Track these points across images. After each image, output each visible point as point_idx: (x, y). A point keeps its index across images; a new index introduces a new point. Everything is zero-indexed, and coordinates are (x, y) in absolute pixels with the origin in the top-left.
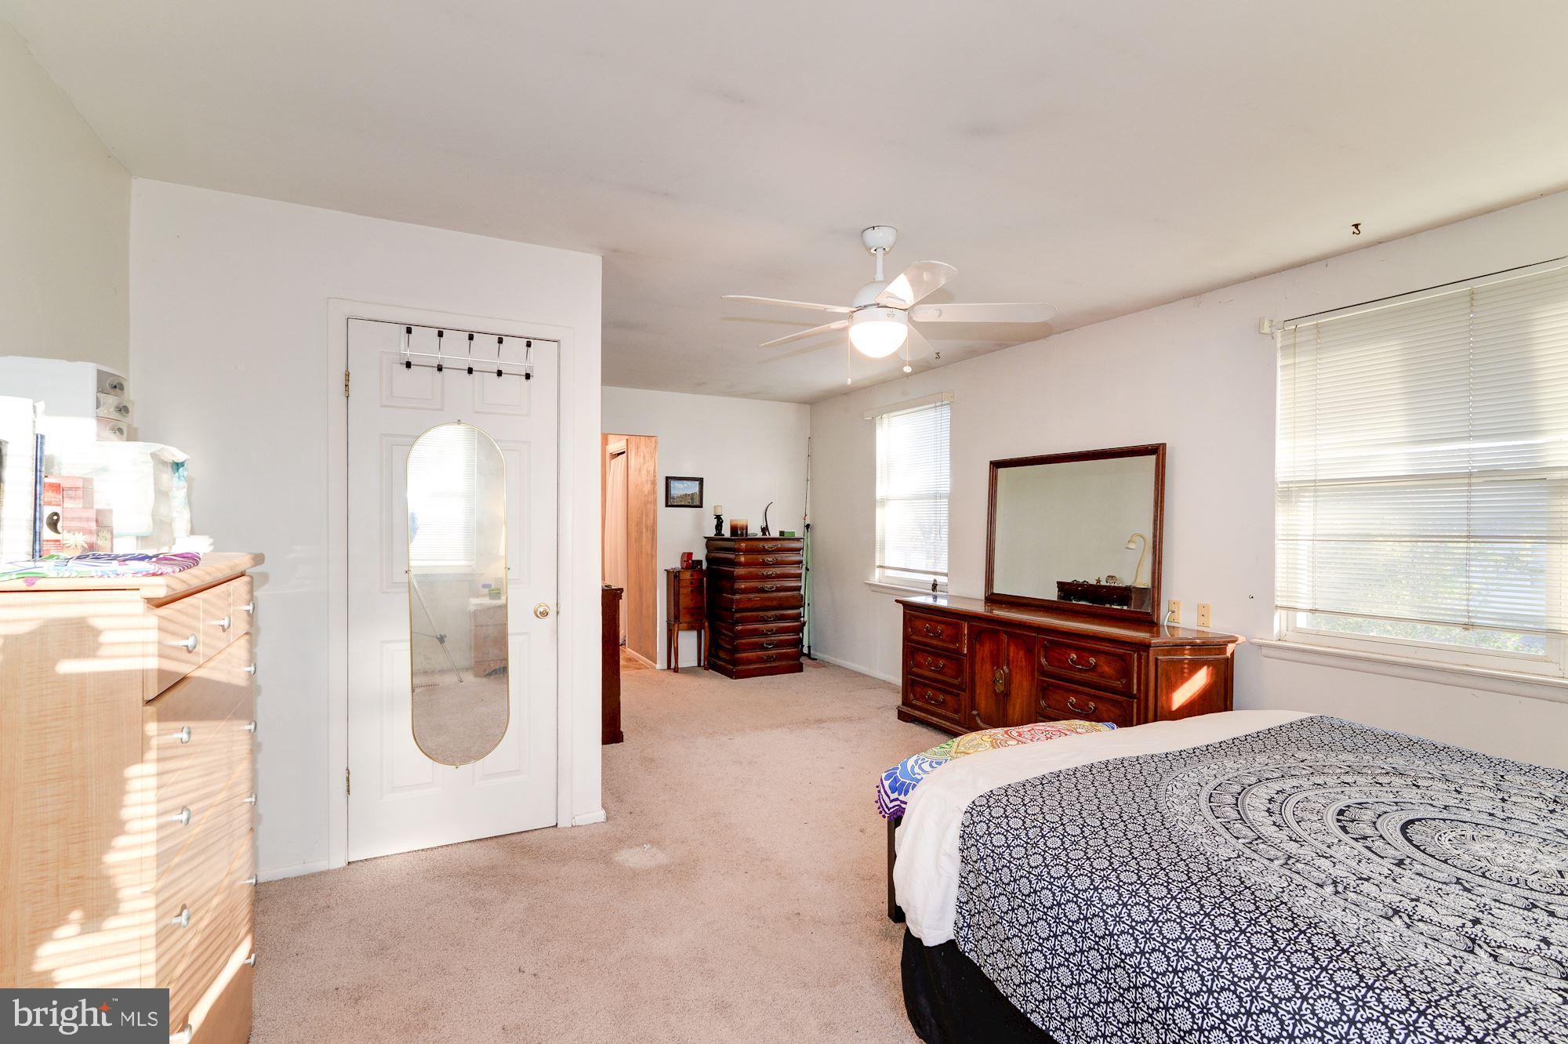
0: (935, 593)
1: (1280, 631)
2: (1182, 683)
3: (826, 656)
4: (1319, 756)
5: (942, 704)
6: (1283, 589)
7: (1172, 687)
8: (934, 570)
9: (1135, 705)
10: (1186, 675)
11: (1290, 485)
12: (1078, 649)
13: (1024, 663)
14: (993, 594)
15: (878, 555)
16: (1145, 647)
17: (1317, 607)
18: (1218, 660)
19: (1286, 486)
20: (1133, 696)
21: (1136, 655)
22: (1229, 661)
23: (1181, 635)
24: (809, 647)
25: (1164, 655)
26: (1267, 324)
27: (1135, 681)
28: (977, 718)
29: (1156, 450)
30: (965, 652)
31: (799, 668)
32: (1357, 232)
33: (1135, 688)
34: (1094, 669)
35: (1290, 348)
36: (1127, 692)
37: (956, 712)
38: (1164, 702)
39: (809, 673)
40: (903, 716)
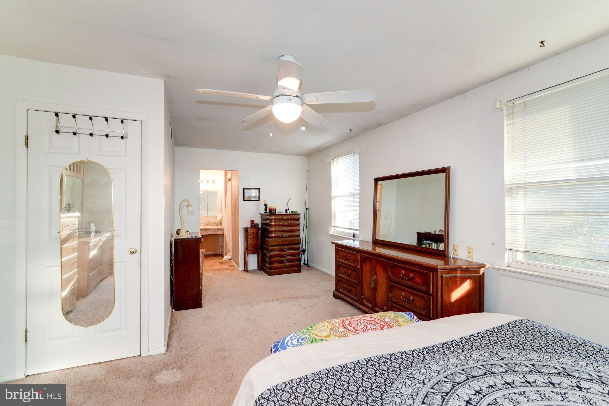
0: (354, 239)
1: (509, 262)
2: (456, 289)
3: (314, 265)
5: (350, 291)
6: (510, 240)
7: (451, 290)
8: (354, 228)
9: (431, 299)
10: (458, 284)
11: (512, 186)
12: (405, 269)
13: (383, 275)
14: (376, 239)
15: (333, 221)
16: (434, 270)
17: (528, 250)
18: (476, 277)
19: (510, 186)
20: (431, 295)
21: (431, 274)
22: (482, 277)
23: (460, 263)
24: (308, 261)
25: (446, 274)
26: (498, 103)
27: (431, 287)
28: (364, 300)
29: (445, 170)
30: (359, 268)
31: (300, 271)
32: (543, 46)
33: (431, 290)
34: (412, 279)
35: (511, 115)
36: (427, 292)
37: (356, 295)
38: (447, 298)
39: (305, 274)
40: (335, 296)
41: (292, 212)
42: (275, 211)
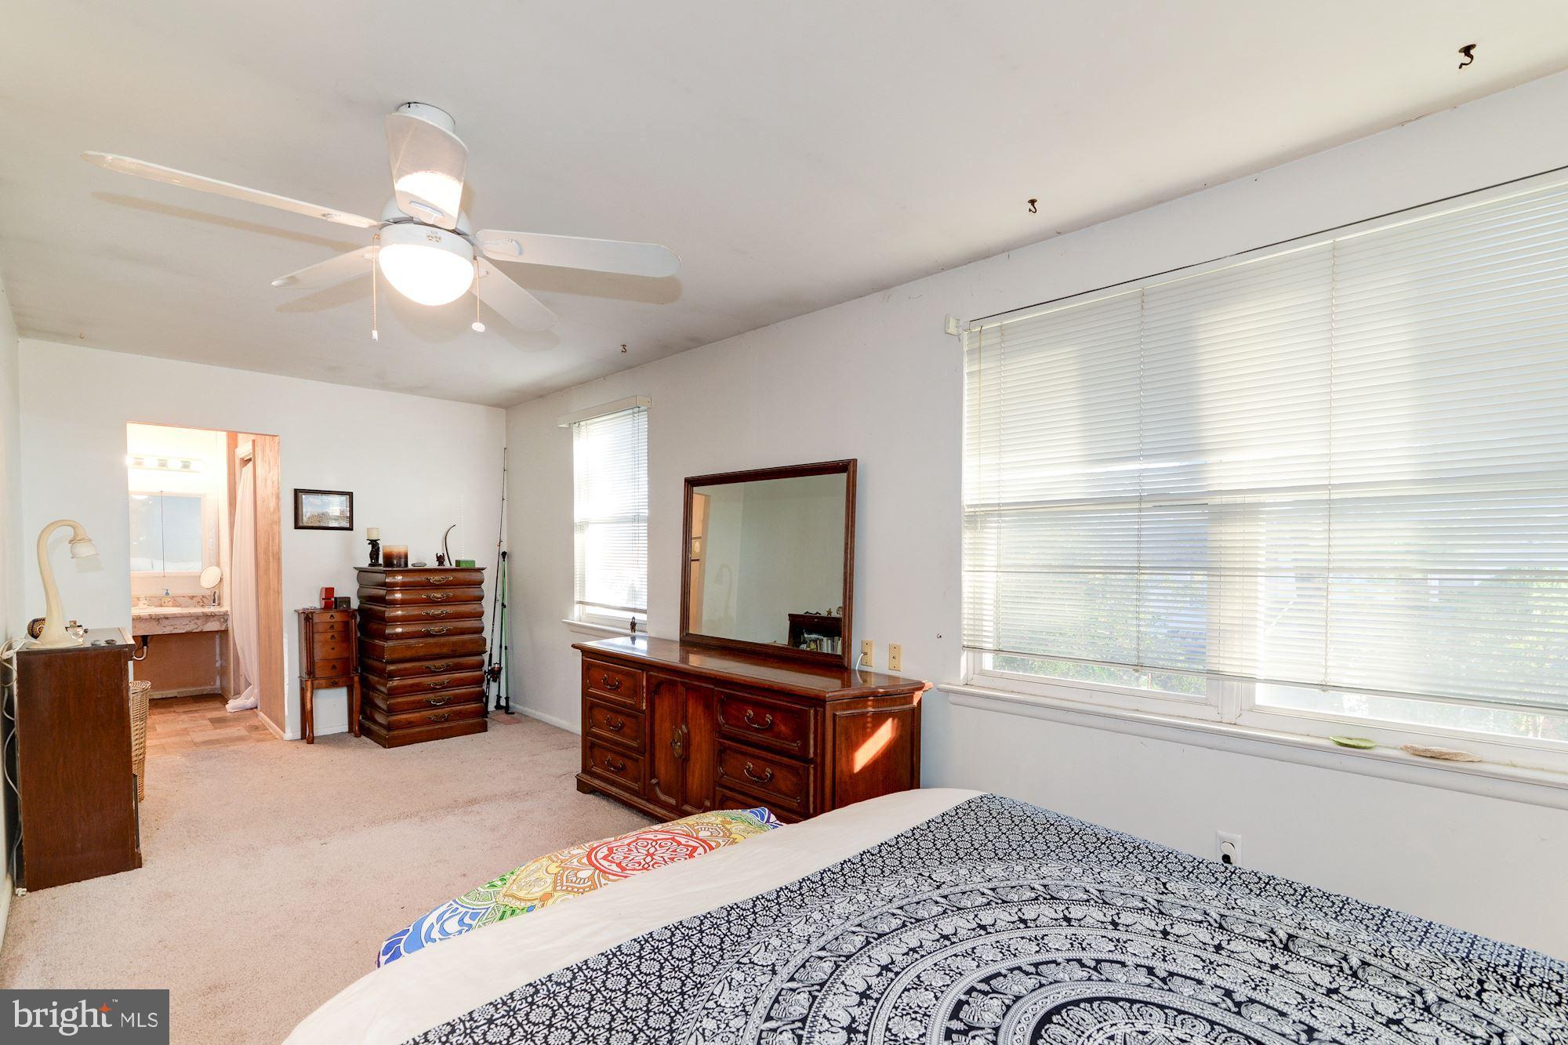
0: (634, 634)
1: (967, 674)
2: (864, 741)
3: (526, 709)
4: (963, 872)
5: (621, 771)
6: (970, 627)
7: (854, 746)
8: (633, 606)
9: (812, 771)
10: (869, 730)
11: (977, 509)
12: (755, 705)
13: (703, 721)
14: (688, 634)
15: (577, 588)
16: (817, 701)
17: (1001, 647)
18: (903, 712)
19: (972, 510)
20: (809, 761)
21: (812, 711)
22: (916, 710)
23: (873, 683)
24: (507, 699)
25: (845, 710)
26: (952, 323)
27: (812, 742)
28: (657, 789)
29: (845, 467)
30: (644, 708)
31: (483, 728)
32: (1034, 210)
33: (812, 750)
34: (769, 729)
35: (977, 352)
36: (803, 757)
37: (636, 780)
38: (844, 765)
39: (499, 734)
40: (583, 787)
41: (458, 562)
42: (403, 560)
